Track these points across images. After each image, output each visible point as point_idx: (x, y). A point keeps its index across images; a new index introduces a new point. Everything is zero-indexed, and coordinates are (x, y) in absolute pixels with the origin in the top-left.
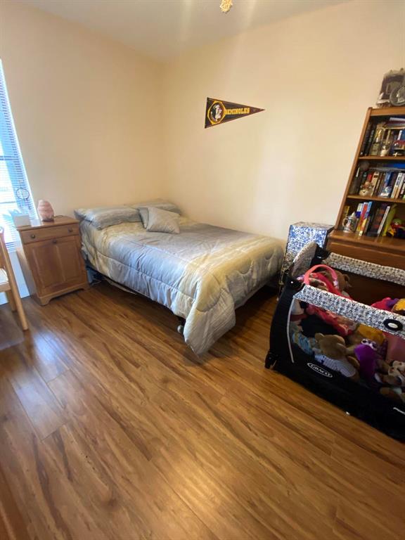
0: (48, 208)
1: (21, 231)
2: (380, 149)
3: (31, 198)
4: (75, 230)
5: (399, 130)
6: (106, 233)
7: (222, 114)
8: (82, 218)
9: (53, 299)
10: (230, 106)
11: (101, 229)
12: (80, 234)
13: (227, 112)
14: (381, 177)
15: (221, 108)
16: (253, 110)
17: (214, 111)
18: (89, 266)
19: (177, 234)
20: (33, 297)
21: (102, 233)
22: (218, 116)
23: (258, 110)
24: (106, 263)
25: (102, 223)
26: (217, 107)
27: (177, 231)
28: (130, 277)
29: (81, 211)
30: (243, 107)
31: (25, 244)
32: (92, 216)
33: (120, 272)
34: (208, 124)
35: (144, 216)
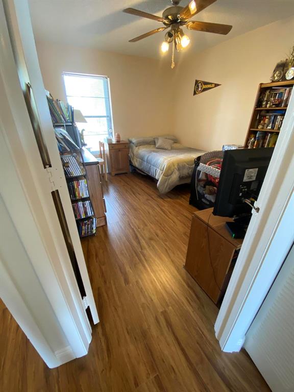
0: (118, 137)
1: (109, 144)
2: (267, 104)
3: (113, 133)
4: (127, 146)
5: (277, 93)
6: (138, 148)
7: (201, 88)
8: (131, 142)
9: (116, 175)
10: (206, 83)
11: (136, 146)
12: (129, 148)
13: (204, 87)
14: (270, 119)
15: (201, 85)
16: (216, 85)
17: (198, 86)
18: (131, 164)
19: (169, 150)
20: (109, 173)
21: (137, 148)
22: (200, 89)
23: (218, 85)
24: (137, 161)
25: (137, 144)
26: (200, 84)
27: (170, 149)
28: (144, 167)
29: (130, 139)
30: (211, 84)
31: (110, 150)
32: (134, 141)
33: (141, 164)
34: (195, 93)
35: (156, 141)
